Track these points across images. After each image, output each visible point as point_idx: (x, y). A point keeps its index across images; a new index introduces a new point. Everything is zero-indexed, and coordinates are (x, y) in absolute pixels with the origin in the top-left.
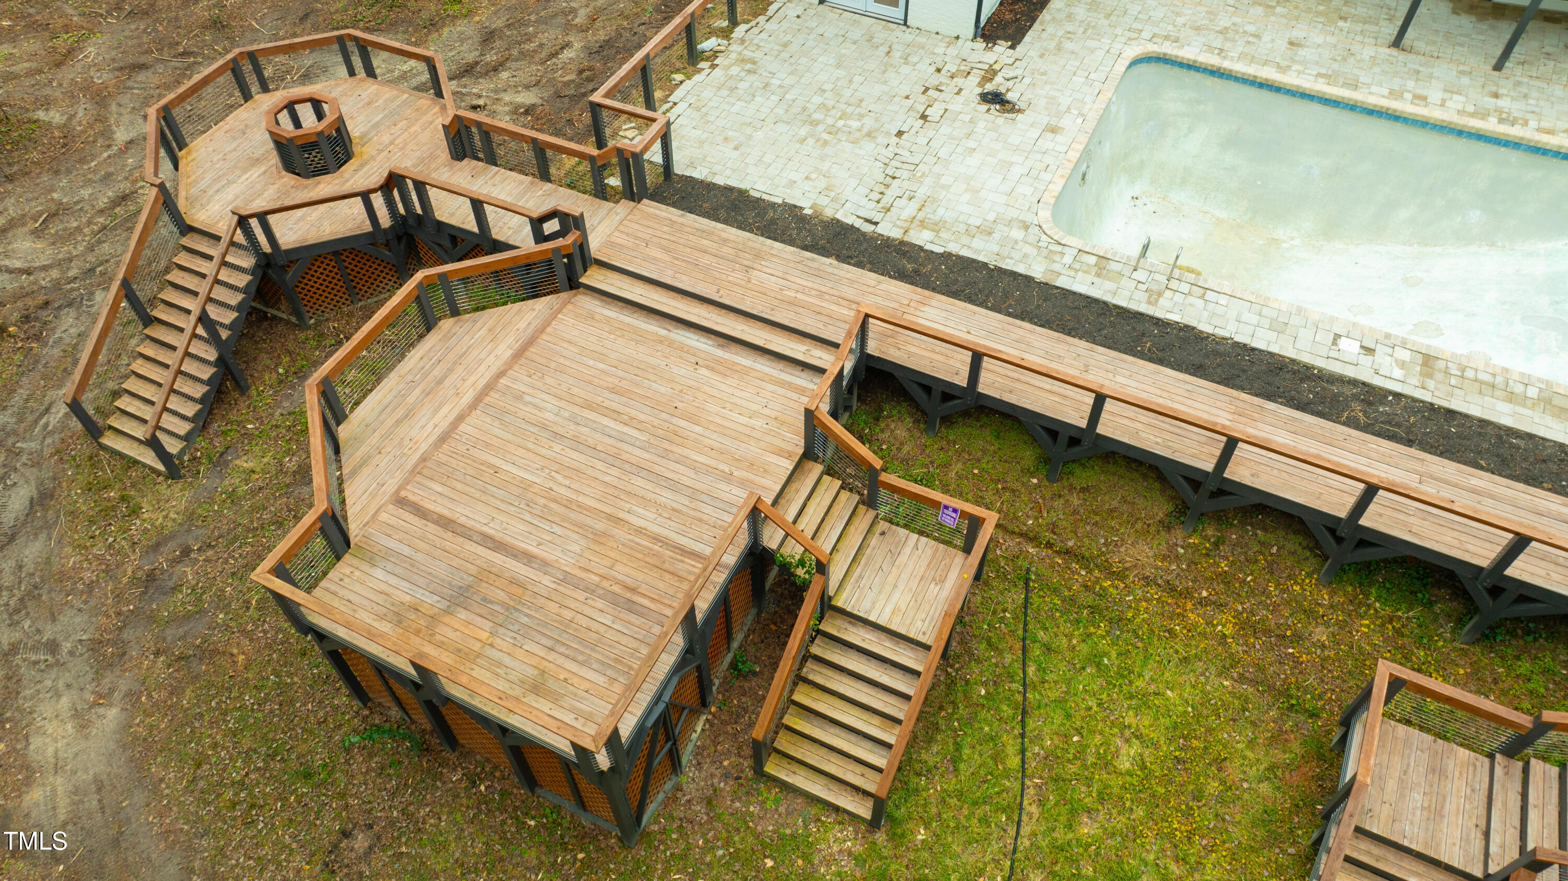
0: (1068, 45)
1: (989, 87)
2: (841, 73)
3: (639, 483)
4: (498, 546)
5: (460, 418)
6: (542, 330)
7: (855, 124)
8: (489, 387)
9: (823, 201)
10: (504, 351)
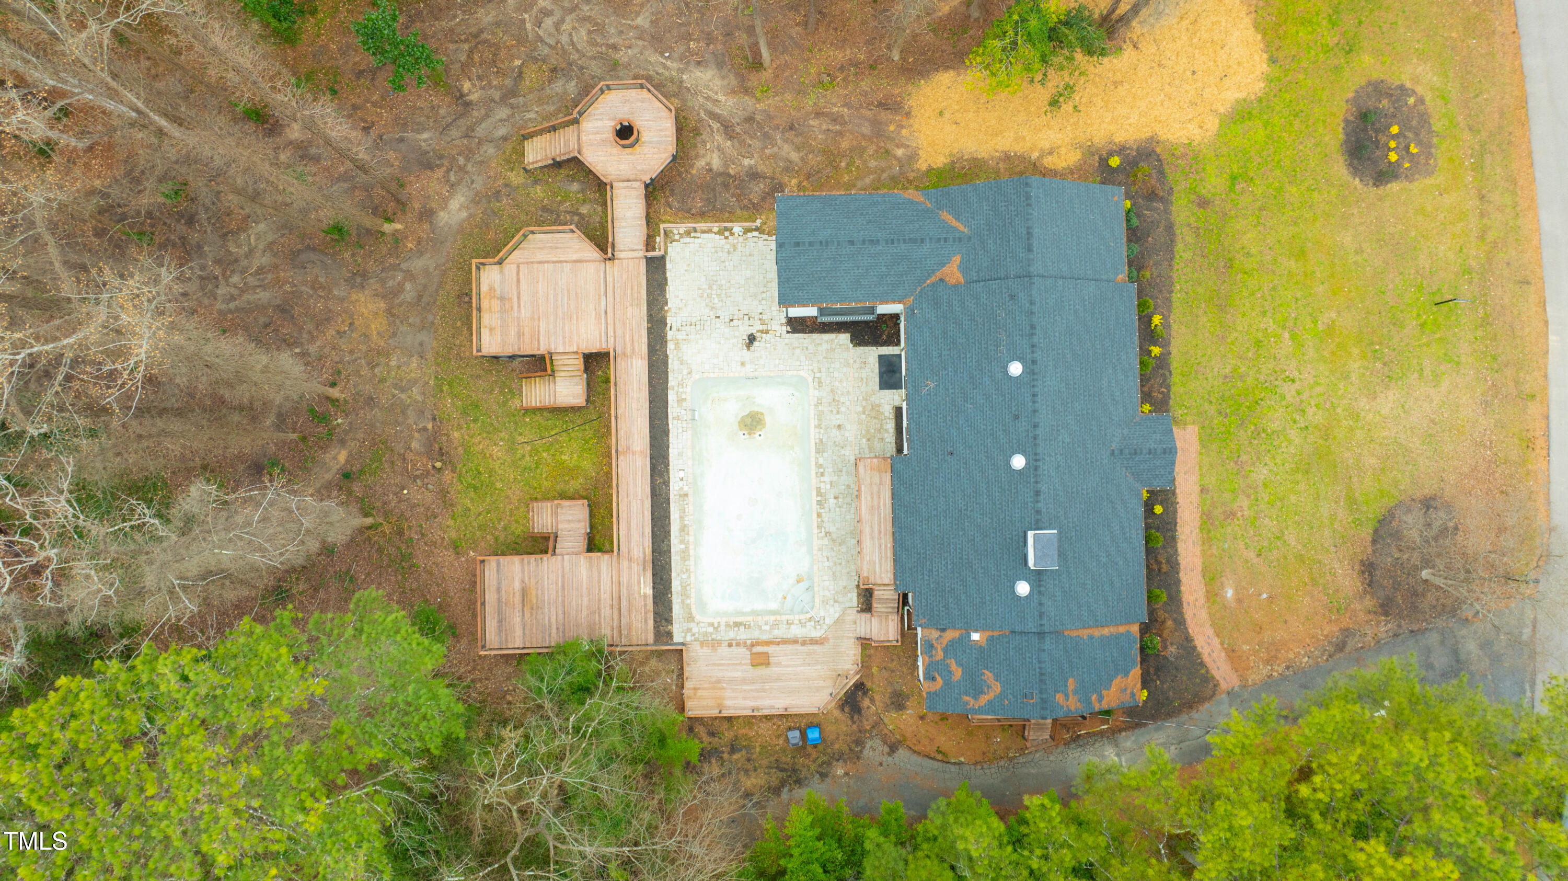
0: (798, 351)
1: (757, 335)
2: (743, 282)
3: (552, 318)
4: (519, 298)
5: (548, 262)
6: (586, 261)
7: (716, 301)
8: (561, 262)
9: (673, 310)
10: (575, 257)
